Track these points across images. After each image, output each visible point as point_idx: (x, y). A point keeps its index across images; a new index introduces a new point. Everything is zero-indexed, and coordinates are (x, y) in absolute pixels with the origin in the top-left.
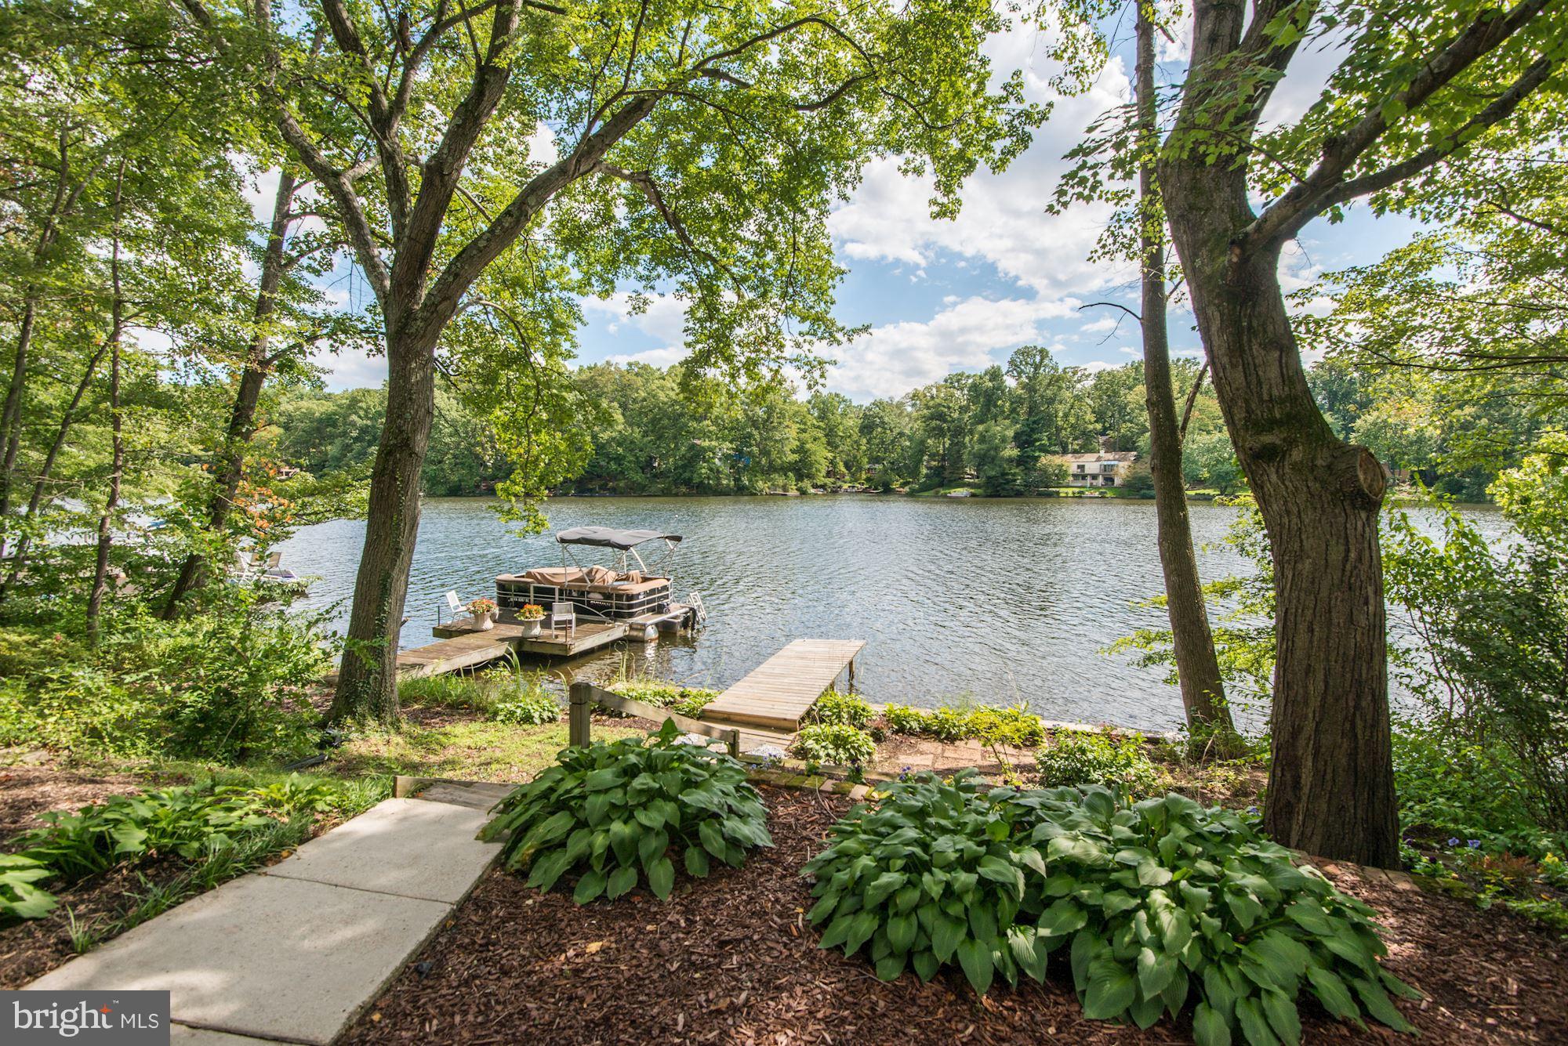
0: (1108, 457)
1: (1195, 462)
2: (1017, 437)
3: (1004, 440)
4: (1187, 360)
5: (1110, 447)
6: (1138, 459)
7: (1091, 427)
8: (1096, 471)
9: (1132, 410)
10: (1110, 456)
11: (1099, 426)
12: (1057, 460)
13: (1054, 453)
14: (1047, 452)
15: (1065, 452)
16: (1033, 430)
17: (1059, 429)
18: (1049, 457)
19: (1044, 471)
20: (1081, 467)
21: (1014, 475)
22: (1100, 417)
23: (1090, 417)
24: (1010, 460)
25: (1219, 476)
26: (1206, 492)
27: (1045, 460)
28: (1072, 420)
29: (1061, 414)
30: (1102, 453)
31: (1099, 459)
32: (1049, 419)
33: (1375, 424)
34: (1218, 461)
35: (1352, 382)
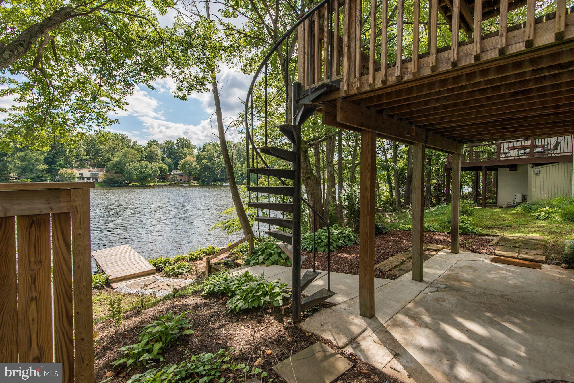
0: (94, 171)
1: (131, 173)
2: (45, 159)
3: (37, 160)
4: (123, 135)
5: (93, 166)
6: (107, 171)
7: (84, 157)
8: (89, 176)
9: (103, 152)
10: (95, 170)
11: (88, 157)
12: (69, 171)
13: (67, 168)
14: (64, 167)
15: (71, 167)
16: (54, 157)
17: (67, 158)
18: (65, 169)
19: (62, 176)
20: (82, 174)
21: (45, 177)
22: (88, 153)
23: (83, 153)
24: (42, 171)
25: (141, 178)
26: (136, 184)
27: (62, 171)
28: (74, 153)
29: (68, 151)
30: (91, 168)
31: (90, 171)
32: (63, 152)
33: (184, 163)
34: (140, 173)
35: (175, 149)
